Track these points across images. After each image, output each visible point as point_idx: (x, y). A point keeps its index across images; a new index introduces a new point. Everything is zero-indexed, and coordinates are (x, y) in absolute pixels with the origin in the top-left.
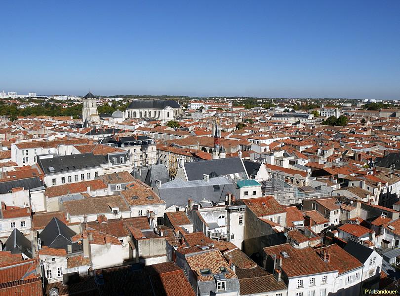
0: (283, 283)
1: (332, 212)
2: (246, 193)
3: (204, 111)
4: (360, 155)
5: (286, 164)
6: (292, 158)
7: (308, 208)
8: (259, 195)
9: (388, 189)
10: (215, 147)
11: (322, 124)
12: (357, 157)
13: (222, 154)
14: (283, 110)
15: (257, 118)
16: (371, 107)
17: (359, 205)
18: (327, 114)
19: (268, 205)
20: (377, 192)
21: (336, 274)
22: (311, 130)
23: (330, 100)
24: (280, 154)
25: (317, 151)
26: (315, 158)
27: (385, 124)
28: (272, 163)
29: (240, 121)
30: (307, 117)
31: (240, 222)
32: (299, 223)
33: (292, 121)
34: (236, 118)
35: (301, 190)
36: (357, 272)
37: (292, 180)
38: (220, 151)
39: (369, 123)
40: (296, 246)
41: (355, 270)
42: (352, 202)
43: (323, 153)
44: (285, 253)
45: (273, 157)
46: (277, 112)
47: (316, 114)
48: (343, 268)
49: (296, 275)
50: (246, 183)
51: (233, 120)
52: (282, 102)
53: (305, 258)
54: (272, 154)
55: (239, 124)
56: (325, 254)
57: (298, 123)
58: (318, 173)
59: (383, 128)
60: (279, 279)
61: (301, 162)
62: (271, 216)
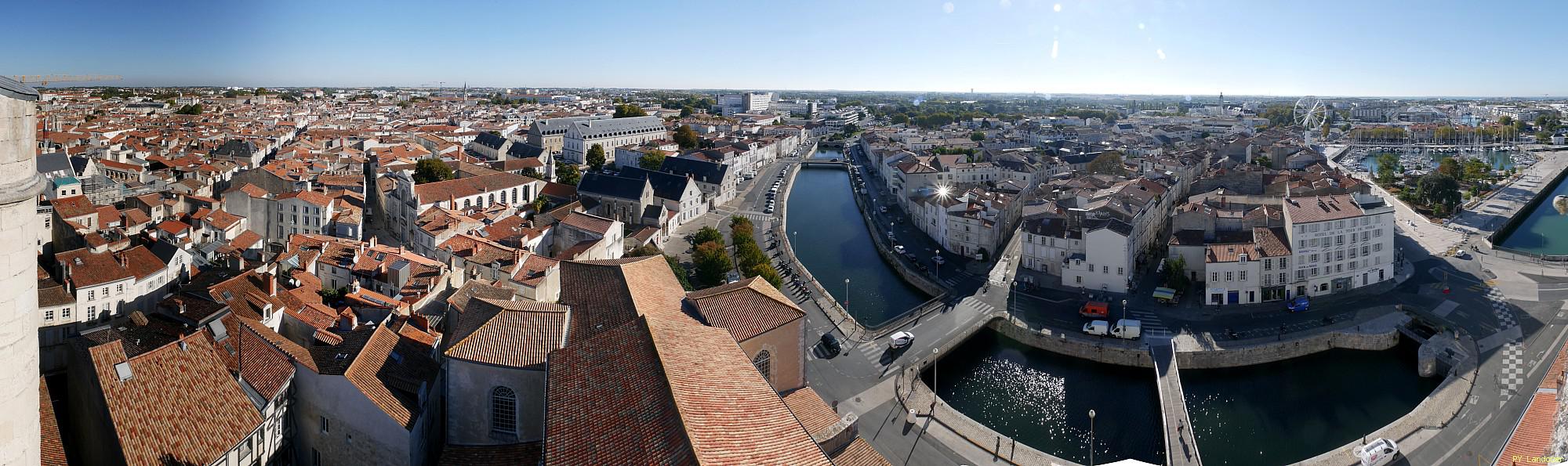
0: (71, 296)
1: (154, 209)
2: (64, 193)
3: (55, 103)
4: (203, 144)
5: (123, 159)
6: (130, 151)
7: (131, 206)
8: (79, 193)
9: (221, 176)
10: (44, 142)
11: (177, 113)
12: (200, 146)
13: (51, 149)
14: (141, 100)
15: (110, 109)
16: (231, 94)
17: (182, 198)
18: (182, 102)
19: (78, 206)
20: (210, 181)
21: (134, 280)
22: (163, 119)
23: (195, 88)
24: (117, 148)
25: (161, 143)
26: (156, 151)
27: (238, 111)
28: (109, 158)
29: (91, 113)
30: (162, 107)
31: (47, 225)
32: (115, 224)
33: (148, 110)
34: (86, 110)
35: (127, 186)
36: (160, 275)
37: (126, 175)
38: (49, 147)
39: (225, 110)
40: (92, 251)
41: (159, 272)
42: (174, 196)
43: (167, 145)
44: (78, 260)
45: (109, 151)
46: (133, 102)
47: (172, 104)
48: (140, 272)
49: (85, 284)
50: (70, 180)
51: (84, 112)
52: (142, 91)
53: (101, 264)
54: (108, 148)
55: (89, 116)
56: (123, 258)
57: (153, 113)
58: (156, 166)
59: (235, 115)
60: (68, 290)
61: (140, 155)
62: (81, 218)
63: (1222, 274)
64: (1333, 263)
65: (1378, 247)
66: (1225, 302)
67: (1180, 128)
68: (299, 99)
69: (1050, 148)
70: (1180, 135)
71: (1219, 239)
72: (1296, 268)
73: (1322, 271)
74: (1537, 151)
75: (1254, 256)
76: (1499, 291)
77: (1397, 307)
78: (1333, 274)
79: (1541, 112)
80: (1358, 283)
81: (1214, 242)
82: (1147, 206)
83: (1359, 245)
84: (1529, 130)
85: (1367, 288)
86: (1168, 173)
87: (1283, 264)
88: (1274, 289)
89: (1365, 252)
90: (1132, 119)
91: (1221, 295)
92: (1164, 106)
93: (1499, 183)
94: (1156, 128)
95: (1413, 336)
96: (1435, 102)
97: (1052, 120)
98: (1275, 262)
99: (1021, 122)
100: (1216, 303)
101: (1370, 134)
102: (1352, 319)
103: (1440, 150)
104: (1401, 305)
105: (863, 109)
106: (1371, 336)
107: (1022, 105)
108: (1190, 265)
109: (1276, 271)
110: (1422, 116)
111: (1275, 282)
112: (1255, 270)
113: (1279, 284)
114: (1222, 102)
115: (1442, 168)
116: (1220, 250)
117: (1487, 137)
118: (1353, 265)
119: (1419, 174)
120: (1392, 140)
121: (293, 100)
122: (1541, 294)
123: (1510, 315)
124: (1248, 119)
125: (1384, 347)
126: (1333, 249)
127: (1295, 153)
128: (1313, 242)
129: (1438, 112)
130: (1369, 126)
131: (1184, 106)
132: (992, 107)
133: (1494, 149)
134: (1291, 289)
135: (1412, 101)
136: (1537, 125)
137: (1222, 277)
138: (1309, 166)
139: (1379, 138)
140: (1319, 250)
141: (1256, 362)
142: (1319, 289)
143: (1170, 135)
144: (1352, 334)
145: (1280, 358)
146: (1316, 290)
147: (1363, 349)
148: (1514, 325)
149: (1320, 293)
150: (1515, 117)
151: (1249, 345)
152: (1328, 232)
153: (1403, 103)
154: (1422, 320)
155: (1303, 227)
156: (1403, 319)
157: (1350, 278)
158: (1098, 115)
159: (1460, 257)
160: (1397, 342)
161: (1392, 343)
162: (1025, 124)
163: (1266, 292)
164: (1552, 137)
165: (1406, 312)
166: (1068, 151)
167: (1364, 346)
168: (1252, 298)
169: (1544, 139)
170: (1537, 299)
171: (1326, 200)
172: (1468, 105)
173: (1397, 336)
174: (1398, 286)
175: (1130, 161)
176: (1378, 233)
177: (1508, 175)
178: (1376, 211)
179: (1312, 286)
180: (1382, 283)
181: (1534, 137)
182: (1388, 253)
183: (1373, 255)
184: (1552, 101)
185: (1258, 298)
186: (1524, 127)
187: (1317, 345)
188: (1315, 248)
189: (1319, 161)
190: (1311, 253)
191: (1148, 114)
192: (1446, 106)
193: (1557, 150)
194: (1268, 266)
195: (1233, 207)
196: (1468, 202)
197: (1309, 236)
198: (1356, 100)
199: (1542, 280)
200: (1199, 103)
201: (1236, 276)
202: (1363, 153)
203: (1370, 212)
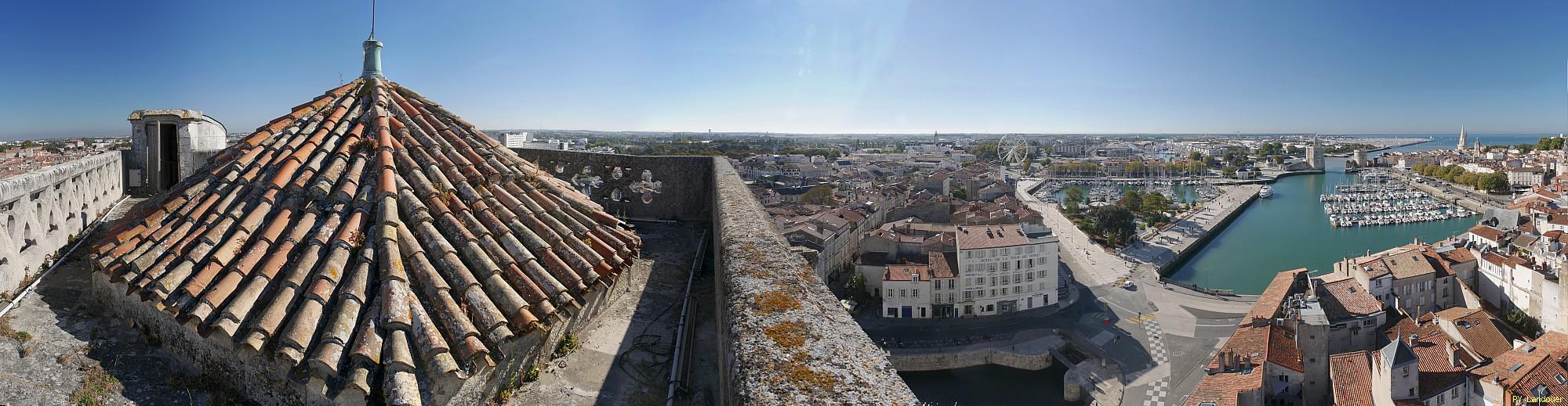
63: (897, 291)
64: (999, 287)
65: (1042, 274)
66: (900, 315)
67: (894, 164)
68: (62, 150)
69: (768, 181)
70: (892, 171)
71: (898, 260)
72: (963, 289)
73: (988, 293)
74: (1222, 184)
75: (925, 276)
76: (1157, 324)
77: (1054, 331)
78: (999, 296)
79: (1230, 148)
80: (1023, 306)
81: (894, 263)
82: (841, 231)
83: (1024, 271)
84: (1218, 165)
85: (1031, 312)
86: (869, 203)
87: (951, 285)
88: (944, 306)
89: (1030, 277)
90: (853, 157)
91: (896, 309)
92: (884, 144)
93: (1179, 216)
94: (872, 163)
95: (1063, 360)
96: (1134, 139)
97: (776, 158)
98: (944, 283)
99: (748, 159)
100: (893, 316)
101: (1066, 168)
102: (1010, 339)
103: (1130, 183)
104: (1057, 330)
105: (610, 149)
106: (1024, 356)
107: (754, 143)
108: (871, 282)
109: (945, 291)
110: (1118, 152)
111: (944, 301)
112: (926, 289)
113: (948, 303)
114: (936, 140)
115: (1124, 201)
116: (896, 271)
117: (1174, 171)
118: (1017, 290)
119: (1101, 205)
120: (1085, 174)
121: (57, 151)
122: (1198, 330)
123: (1164, 351)
124: (956, 155)
125: (1037, 368)
126: (999, 274)
127: (986, 186)
128: (980, 268)
129: (1134, 148)
130: (1066, 161)
131: (901, 145)
132: (725, 146)
133: (1182, 183)
134: (960, 309)
135: (1113, 137)
136: (1225, 160)
137: (897, 293)
138: (996, 198)
139: (1074, 172)
140: (985, 274)
141: (918, 369)
142: (985, 309)
143: (883, 170)
144: (1007, 353)
145: (940, 367)
146: (983, 310)
147: (1016, 367)
148: (1165, 362)
149: (986, 313)
150: (1206, 153)
151: (913, 353)
152: (993, 259)
153: (1104, 139)
154: (1075, 345)
155: (969, 252)
156: (1058, 342)
157: (1015, 301)
158: (821, 153)
159: (1127, 288)
160: (1048, 364)
161: (1043, 365)
162: (751, 161)
163: (937, 309)
164: (1237, 172)
165: (1061, 336)
166: (783, 184)
167: (1018, 365)
168: (923, 314)
169: (1229, 174)
170: (1192, 335)
171: (994, 229)
172: (1165, 141)
173: (1050, 358)
174: (1060, 311)
175: (840, 193)
176: (1042, 261)
177: (1188, 208)
178: (1040, 239)
179: (979, 306)
180: (1046, 307)
181: (1220, 173)
182: (1052, 281)
183: (1037, 281)
184: (1243, 137)
185: (929, 314)
186: (1213, 163)
187: (974, 359)
188: (980, 273)
189: (1007, 193)
190: (977, 277)
191: (868, 152)
192: (1143, 143)
193: (1240, 184)
194: (938, 286)
195: (915, 233)
196: (1146, 233)
197: (976, 261)
198: (1063, 137)
199: (1201, 315)
200: (916, 142)
201: (909, 293)
202: (1058, 186)
203: (1034, 241)
